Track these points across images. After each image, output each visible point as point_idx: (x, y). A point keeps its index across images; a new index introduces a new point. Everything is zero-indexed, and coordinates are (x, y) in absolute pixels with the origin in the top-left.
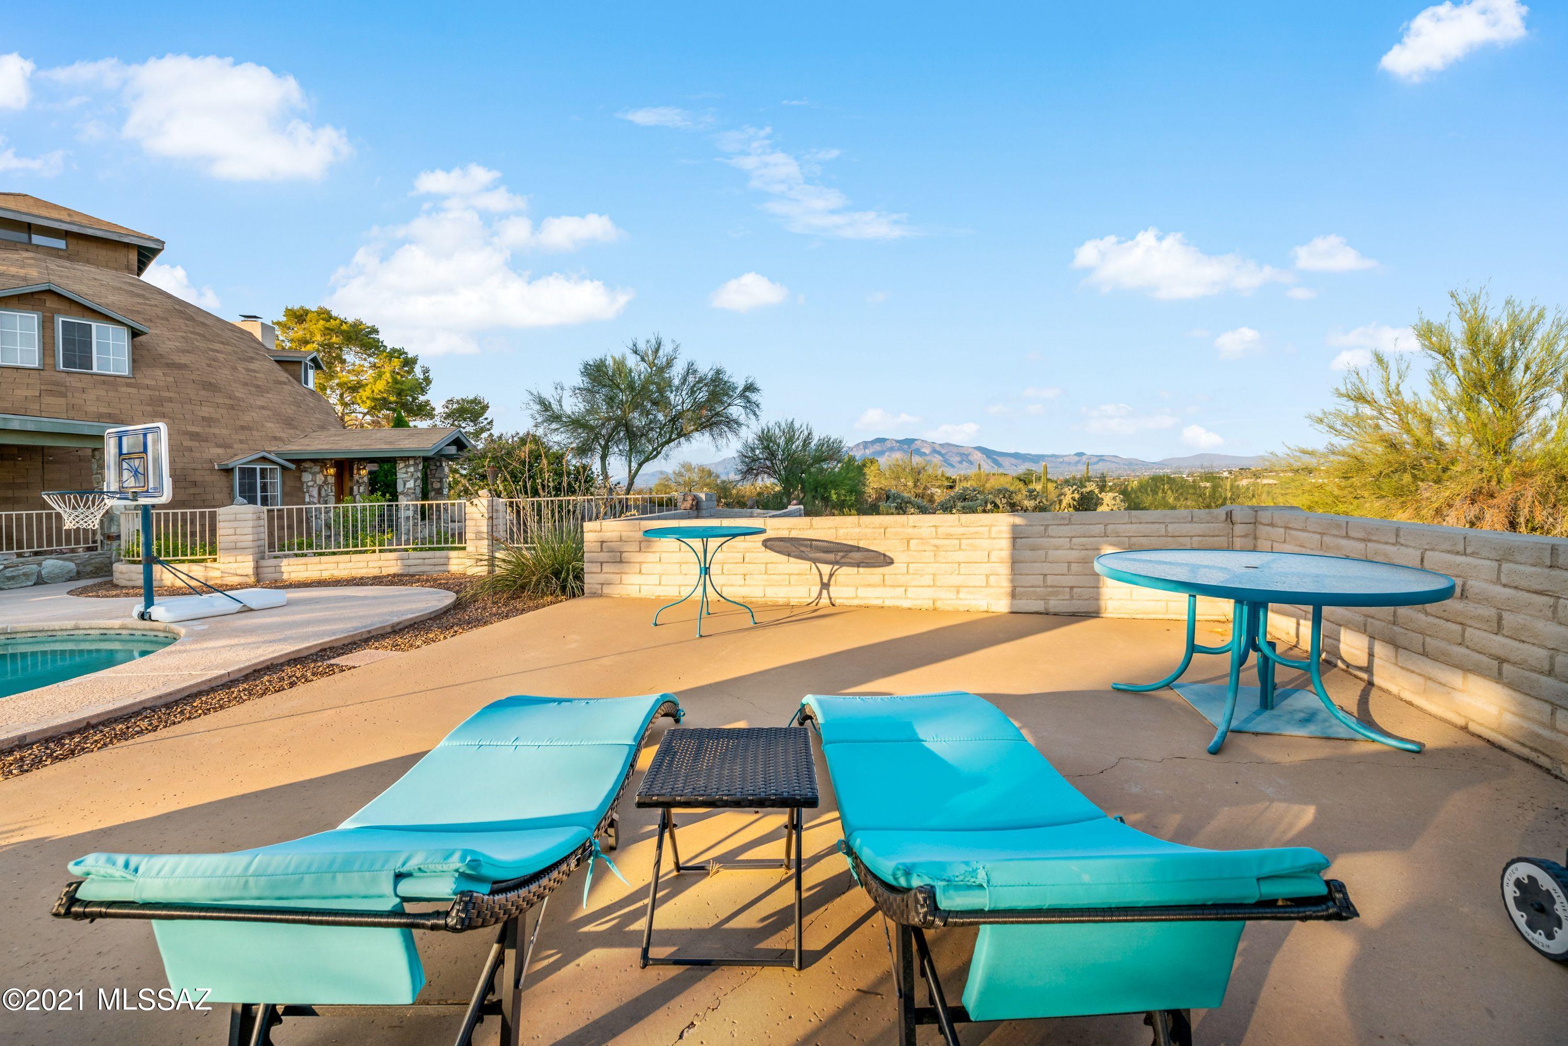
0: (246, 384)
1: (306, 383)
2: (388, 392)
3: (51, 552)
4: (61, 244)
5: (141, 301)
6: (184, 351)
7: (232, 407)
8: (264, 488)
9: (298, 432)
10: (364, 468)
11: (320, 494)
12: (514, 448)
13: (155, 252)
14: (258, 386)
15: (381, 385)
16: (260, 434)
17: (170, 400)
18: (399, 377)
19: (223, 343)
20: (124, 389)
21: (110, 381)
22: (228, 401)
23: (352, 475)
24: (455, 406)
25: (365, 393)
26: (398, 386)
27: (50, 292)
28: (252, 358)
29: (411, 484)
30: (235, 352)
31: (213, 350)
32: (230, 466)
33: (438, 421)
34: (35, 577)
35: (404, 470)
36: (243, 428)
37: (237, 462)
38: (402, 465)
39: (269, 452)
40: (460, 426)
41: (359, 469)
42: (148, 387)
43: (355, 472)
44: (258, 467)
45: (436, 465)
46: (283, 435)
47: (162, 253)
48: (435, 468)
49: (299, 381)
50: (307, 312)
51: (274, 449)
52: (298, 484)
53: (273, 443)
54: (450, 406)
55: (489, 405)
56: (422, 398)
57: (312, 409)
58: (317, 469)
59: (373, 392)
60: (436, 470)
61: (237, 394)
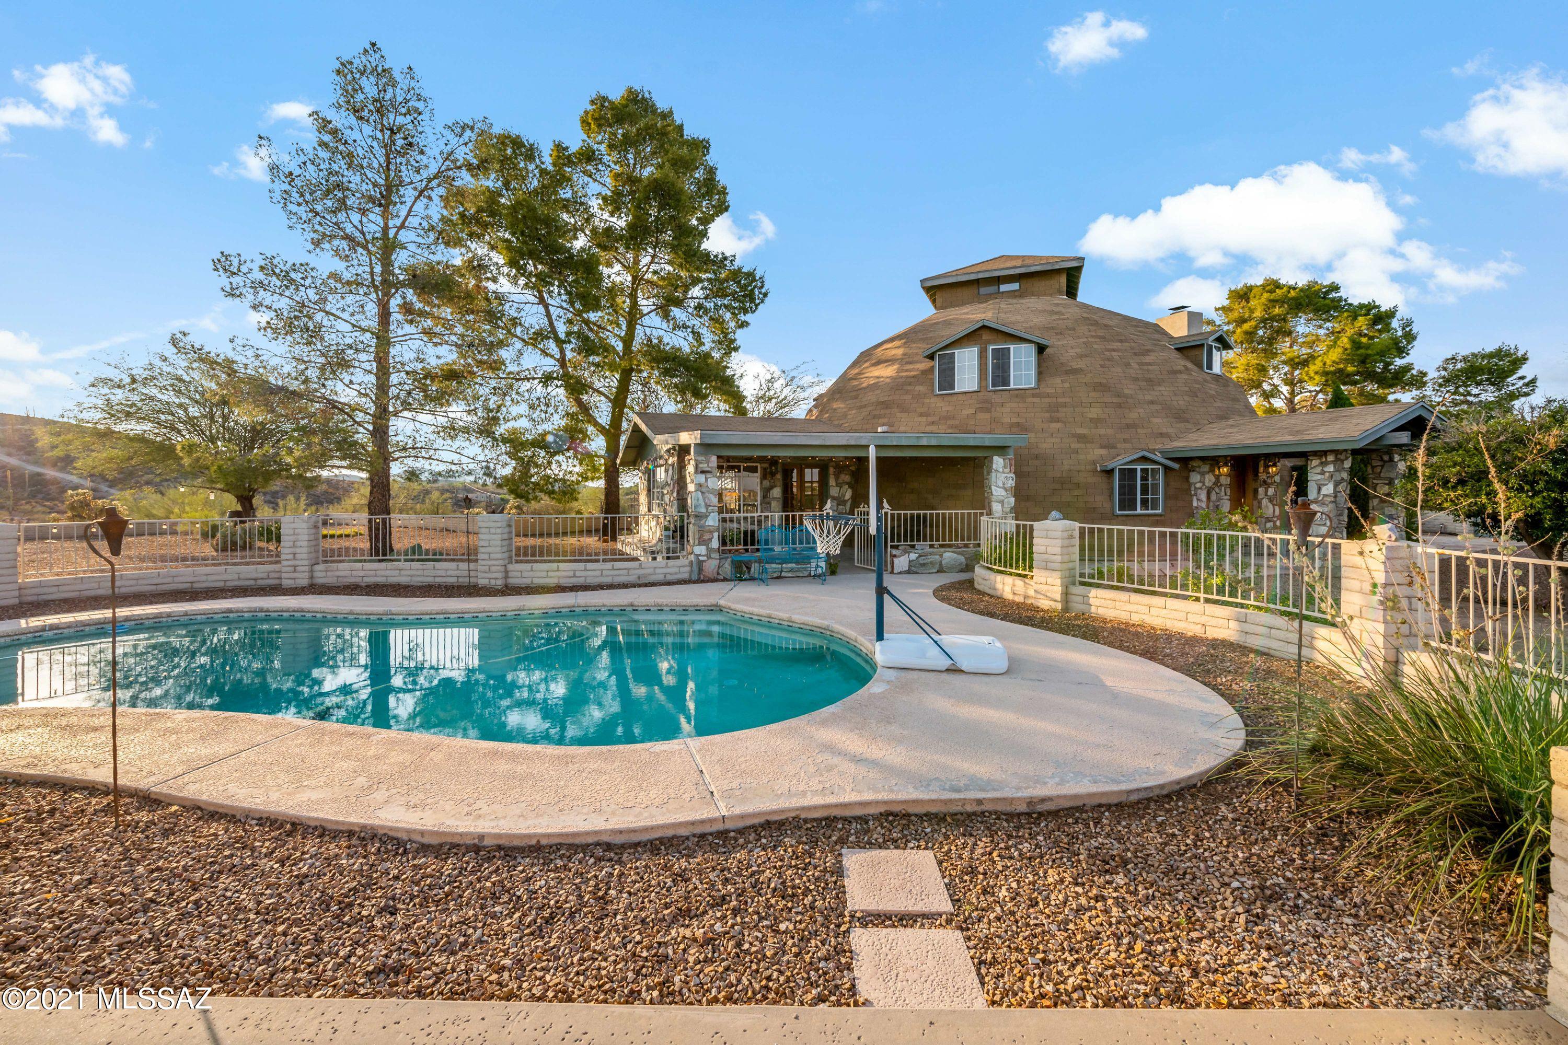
0: (1137, 379)
1: (1210, 367)
2: (1347, 361)
3: (950, 546)
4: (1015, 286)
5: (1057, 317)
6: (1081, 356)
7: (1119, 406)
8: (1145, 490)
9: (1189, 426)
10: (1274, 465)
11: (1208, 498)
12: (1529, 431)
13: (1079, 269)
14: (1149, 380)
15: (1335, 355)
16: (1145, 431)
17: (1065, 405)
18: (1364, 340)
19: (1121, 341)
20: (1030, 400)
21: (1021, 394)
22: (1115, 400)
23: (1256, 473)
24: (1459, 366)
25: (1315, 367)
26: (1362, 351)
27: (984, 327)
28: (1149, 351)
29: (1329, 489)
30: (1132, 348)
31: (1108, 350)
32: (1109, 468)
33: (1428, 391)
34: (937, 566)
35: (1319, 470)
36: (1128, 426)
37: (1118, 463)
38: (1315, 462)
39: (1153, 451)
40: (1469, 394)
41: (1267, 467)
42: (1048, 396)
43: (1261, 469)
44: (1139, 468)
45: (1382, 460)
46: (1170, 430)
47: (1084, 270)
48: (1380, 463)
49: (1200, 366)
50: (1250, 288)
51: (1159, 446)
52: (1185, 486)
53: (1158, 440)
54: (1451, 367)
55: (1529, 355)
56: (1399, 362)
57: (1212, 397)
58: (1206, 468)
59: (1324, 364)
60: (1382, 466)
61: (1126, 391)
